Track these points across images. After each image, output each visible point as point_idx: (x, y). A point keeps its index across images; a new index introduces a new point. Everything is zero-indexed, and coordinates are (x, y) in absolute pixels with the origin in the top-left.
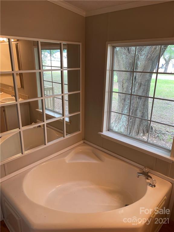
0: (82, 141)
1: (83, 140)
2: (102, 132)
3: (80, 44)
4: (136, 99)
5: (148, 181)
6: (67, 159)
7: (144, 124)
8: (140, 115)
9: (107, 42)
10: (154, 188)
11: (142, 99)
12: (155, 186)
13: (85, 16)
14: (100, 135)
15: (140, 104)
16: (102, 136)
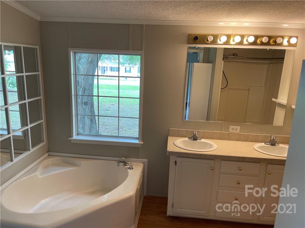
0: (47, 154)
1: (47, 152)
2: (73, 137)
3: (38, 47)
4: (82, 105)
5: (126, 167)
6: (38, 174)
7: (94, 132)
8: (89, 122)
9: (69, 48)
10: (132, 170)
11: (88, 105)
12: (133, 168)
13: (39, 20)
14: (70, 141)
15: (87, 111)
16: (72, 142)
